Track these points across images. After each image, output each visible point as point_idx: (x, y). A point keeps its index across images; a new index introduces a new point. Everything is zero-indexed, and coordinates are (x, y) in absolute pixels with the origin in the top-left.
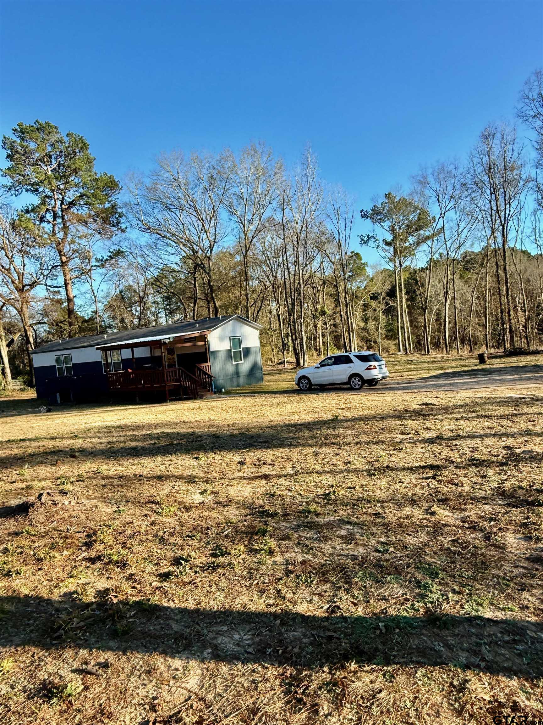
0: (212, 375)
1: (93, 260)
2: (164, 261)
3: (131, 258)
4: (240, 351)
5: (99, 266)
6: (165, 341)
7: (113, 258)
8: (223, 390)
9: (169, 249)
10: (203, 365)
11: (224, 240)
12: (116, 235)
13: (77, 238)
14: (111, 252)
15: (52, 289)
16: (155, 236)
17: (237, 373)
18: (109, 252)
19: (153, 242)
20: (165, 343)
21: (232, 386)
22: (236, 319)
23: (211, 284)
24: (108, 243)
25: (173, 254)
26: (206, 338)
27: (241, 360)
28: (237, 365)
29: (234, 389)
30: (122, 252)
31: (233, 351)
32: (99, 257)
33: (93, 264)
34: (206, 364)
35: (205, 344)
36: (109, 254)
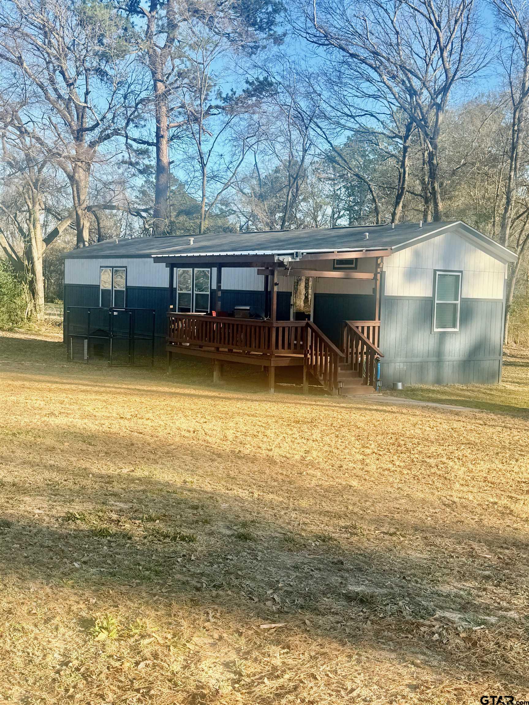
0: (380, 350)
1: (212, 95)
2: (352, 109)
3: (284, 98)
4: (455, 305)
5: (223, 109)
6: (281, 258)
7: (253, 96)
8: (400, 386)
9: (365, 86)
10: (360, 324)
11: (479, 73)
12: (264, 47)
13: (187, 48)
14: (251, 84)
15: (135, 145)
16: (339, 55)
17: (439, 354)
18: (247, 82)
19: (334, 67)
20: (281, 264)
21: (421, 381)
22: (455, 231)
23: (435, 162)
24: (245, 62)
25: (370, 96)
26: (378, 265)
27: (454, 326)
28: (442, 335)
29: (425, 387)
30: (271, 84)
31: (436, 302)
32: (226, 91)
33: (214, 103)
34: (371, 324)
35: (375, 278)
36: (245, 86)
